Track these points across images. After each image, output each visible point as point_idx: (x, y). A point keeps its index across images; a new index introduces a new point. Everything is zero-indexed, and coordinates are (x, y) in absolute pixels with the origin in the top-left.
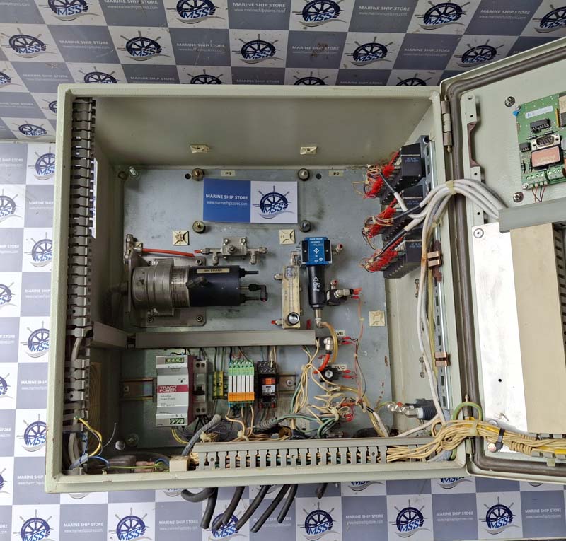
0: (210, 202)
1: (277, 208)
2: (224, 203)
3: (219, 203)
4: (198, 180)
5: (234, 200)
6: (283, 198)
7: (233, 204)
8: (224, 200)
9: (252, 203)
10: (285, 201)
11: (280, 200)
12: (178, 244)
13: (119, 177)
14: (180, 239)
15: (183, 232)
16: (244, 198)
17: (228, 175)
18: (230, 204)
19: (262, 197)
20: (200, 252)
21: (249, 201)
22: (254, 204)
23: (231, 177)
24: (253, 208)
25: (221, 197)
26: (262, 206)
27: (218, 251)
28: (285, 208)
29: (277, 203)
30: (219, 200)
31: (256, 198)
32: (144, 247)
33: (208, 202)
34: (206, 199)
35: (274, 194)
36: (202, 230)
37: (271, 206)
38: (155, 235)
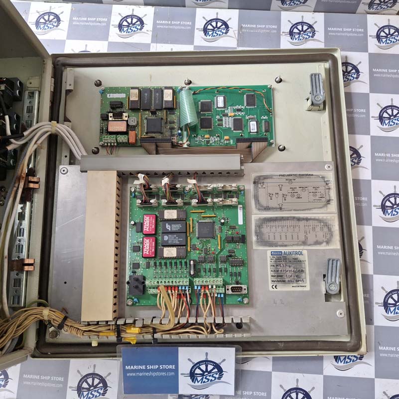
3: (141, 374)
5: (158, 370)
6: (217, 366)
7: (158, 374)
8: (146, 370)
10: (220, 371)
11: (213, 369)
16: (170, 367)
22: (182, 374)
28: (219, 378)
33: (128, 375)
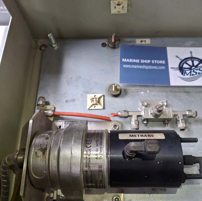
0: (127, 66)
1: (198, 71)
2: (141, 67)
4: (114, 47)
9: (170, 66)
12: (93, 108)
13: (40, 49)
14: (95, 102)
15: (98, 96)
17: (144, 43)
18: (147, 67)
19: (180, 61)
20: (117, 115)
21: (166, 65)
23: (147, 44)
24: (171, 72)
25: (138, 61)
26: (181, 69)
27: (138, 114)
29: (196, 66)
30: (135, 64)
31: (173, 62)
32: (57, 110)
34: (122, 63)
35: (192, 59)
36: (118, 93)
37: (190, 69)
38: (69, 99)
